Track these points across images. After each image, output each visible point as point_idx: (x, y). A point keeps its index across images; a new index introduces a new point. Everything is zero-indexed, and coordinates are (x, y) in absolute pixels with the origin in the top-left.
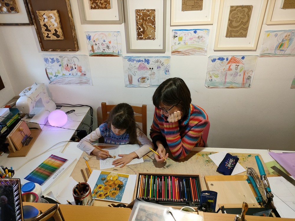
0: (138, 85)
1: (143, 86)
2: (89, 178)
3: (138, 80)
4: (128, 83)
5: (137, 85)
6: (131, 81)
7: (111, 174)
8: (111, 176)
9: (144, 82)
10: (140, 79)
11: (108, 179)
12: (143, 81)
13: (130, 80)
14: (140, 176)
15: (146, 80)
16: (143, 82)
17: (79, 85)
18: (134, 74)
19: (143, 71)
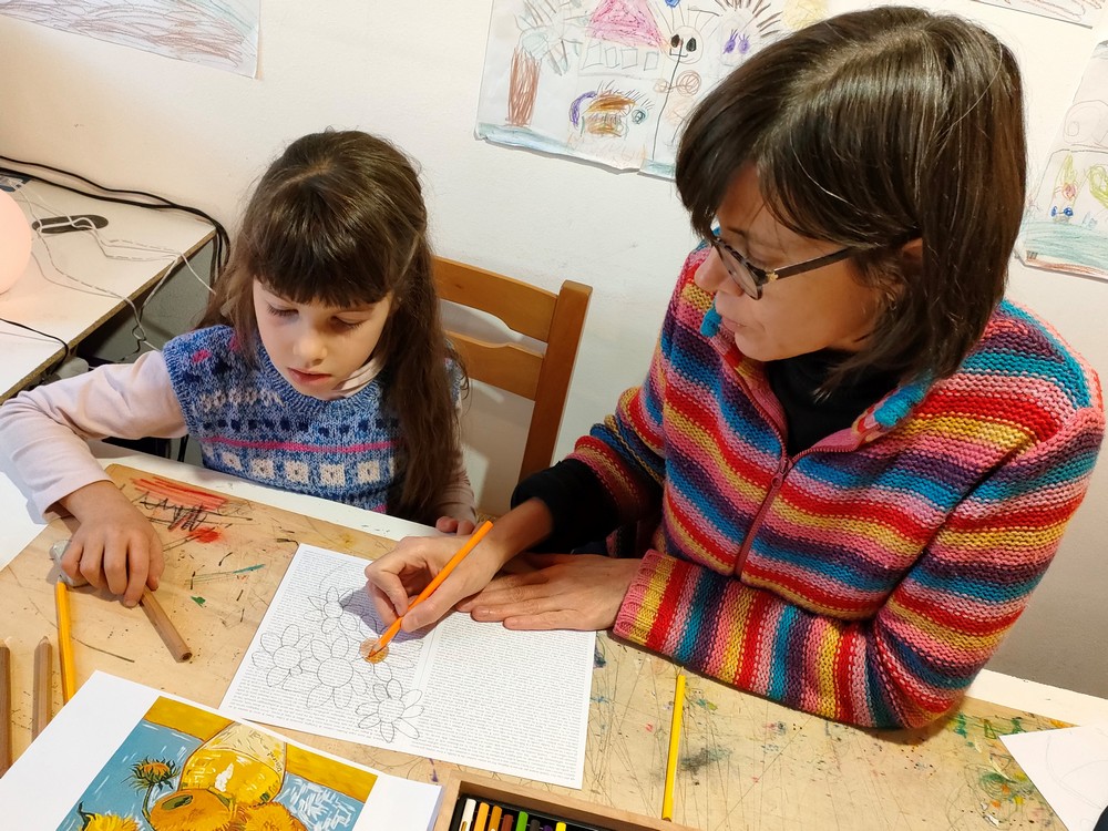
0: (566, 146)
1: (593, 158)
2: (35, 734)
3: (575, 110)
4: (501, 112)
5: (555, 143)
6: (521, 105)
7: (228, 740)
8: (227, 758)
9: (608, 128)
10: (585, 105)
11: (196, 778)
12: (605, 119)
13: (520, 95)
14: (471, 804)
15: (626, 115)
16: (603, 131)
17: (164, 49)
18: (557, 57)
19: (620, 50)
